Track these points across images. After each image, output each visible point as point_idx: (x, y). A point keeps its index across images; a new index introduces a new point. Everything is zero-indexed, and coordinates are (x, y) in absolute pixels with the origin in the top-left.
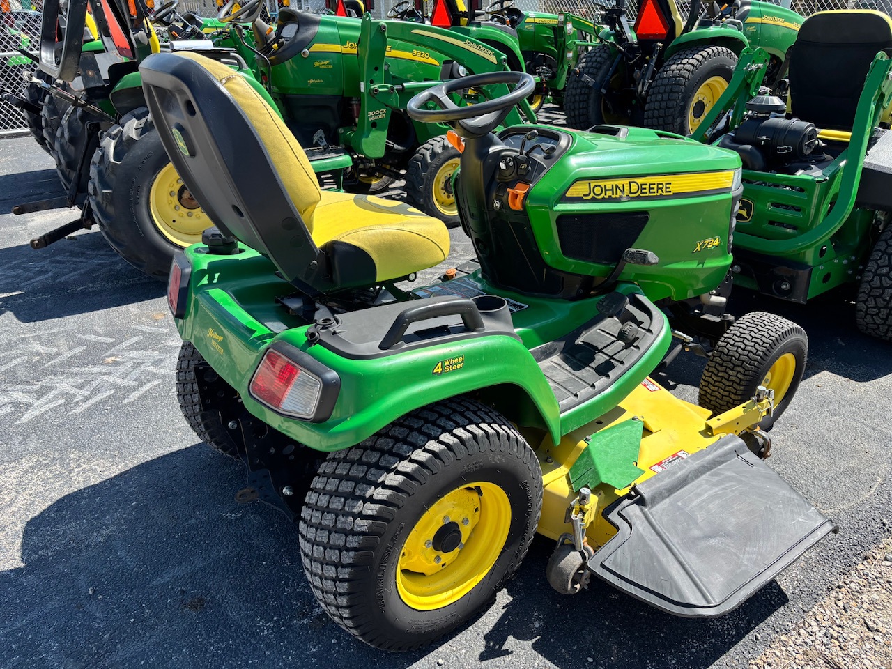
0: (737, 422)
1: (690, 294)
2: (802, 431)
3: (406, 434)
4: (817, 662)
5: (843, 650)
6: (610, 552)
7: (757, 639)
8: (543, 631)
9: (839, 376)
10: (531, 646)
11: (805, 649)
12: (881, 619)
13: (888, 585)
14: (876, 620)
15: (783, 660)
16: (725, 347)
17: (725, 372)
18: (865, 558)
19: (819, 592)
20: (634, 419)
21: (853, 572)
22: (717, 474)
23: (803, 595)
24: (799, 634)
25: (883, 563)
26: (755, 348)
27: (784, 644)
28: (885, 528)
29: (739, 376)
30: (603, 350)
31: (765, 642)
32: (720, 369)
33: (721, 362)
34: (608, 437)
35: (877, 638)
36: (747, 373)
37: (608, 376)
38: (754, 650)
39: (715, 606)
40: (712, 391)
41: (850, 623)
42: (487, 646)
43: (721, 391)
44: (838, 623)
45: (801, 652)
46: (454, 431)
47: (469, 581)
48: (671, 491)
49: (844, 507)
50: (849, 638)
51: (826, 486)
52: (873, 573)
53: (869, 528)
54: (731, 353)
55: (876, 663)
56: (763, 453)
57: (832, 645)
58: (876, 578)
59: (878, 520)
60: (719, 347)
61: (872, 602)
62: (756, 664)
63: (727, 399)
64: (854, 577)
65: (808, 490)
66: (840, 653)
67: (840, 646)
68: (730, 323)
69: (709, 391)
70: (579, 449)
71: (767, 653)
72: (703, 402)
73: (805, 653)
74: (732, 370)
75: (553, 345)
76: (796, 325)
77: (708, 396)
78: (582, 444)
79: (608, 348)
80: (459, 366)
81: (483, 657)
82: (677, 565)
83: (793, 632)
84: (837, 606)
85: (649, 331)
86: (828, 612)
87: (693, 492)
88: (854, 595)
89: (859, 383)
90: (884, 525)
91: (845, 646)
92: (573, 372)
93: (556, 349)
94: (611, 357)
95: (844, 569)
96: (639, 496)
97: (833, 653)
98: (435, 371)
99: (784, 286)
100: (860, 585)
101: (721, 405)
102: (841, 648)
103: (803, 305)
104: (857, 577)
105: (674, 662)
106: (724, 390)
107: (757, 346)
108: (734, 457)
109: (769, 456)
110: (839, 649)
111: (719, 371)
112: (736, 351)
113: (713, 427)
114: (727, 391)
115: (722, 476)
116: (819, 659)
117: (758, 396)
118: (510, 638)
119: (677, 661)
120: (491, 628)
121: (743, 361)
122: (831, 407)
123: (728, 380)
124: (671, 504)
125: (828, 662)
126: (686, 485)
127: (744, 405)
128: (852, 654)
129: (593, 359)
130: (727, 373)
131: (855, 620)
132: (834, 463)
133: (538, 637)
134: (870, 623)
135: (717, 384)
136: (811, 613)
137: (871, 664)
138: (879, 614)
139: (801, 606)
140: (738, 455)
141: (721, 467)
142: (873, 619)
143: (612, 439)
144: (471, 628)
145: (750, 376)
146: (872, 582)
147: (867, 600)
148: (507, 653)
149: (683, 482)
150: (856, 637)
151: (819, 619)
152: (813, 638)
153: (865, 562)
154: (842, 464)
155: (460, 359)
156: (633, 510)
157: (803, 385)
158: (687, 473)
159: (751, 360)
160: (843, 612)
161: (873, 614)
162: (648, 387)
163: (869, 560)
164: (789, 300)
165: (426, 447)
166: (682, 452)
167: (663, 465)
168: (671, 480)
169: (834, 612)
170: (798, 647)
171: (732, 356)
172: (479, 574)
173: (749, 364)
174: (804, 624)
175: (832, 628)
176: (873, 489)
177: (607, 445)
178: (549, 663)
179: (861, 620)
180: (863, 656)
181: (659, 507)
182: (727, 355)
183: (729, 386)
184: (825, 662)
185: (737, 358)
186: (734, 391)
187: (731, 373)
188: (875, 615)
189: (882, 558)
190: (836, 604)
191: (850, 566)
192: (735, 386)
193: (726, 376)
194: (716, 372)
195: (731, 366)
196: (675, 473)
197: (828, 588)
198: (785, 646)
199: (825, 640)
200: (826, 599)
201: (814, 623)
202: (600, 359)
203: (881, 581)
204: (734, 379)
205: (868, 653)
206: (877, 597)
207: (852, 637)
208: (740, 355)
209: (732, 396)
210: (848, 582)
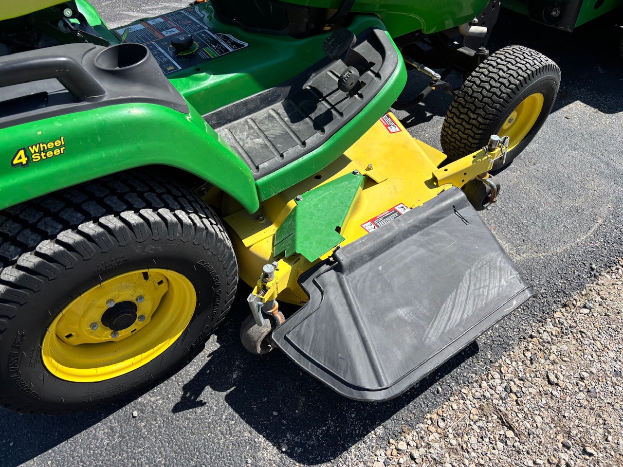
0: (465, 173)
1: (449, 24)
2: (538, 167)
3: (17, 231)
4: (490, 419)
5: (519, 405)
6: (296, 324)
7: (438, 392)
8: (239, 383)
9: (589, 107)
10: (224, 398)
11: (482, 403)
12: (564, 373)
13: (580, 336)
14: (559, 374)
15: (458, 413)
16: (471, 87)
17: (466, 114)
18: (565, 306)
19: (511, 342)
20: (354, 173)
21: (549, 320)
22: (428, 234)
23: (494, 345)
24: (480, 387)
25: (581, 311)
26: (500, 90)
27: (463, 397)
28: (593, 273)
29: (480, 119)
30: (327, 98)
31: (445, 395)
32: (462, 110)
33: (464, 103)
34: (320, 195)
35: (554, 393)
36: (487, 116)
37: (323, 131)
38: (433, 403)
39: (386, 388)
40: (453, 132)
41: (533, 375)
42: (183, 397)
43: (460, 133)
44: (520, 375)
45: (477, 406)
46: (80, 227)
47: (160, 345)
48: (373, 254)
49: (558, 250)
50: (527, 392)
51: (546, 226)
52: (569, 321)
53: (577, 273)
54: (475, 95)
55: (546, 421)
56: (490, 198)
57: (509, 399)
58: (570, 327)
59: (587, 265)
60: (465, 86)
61: (560, 353)
62: (431, 419)
63: (465, 141)
64: (550, 327)
65: (528, 232)
66: (515, 408)
67: (516, 401)
68: (484, 57)
69: (450, 132)
70: (288, 209)
71: (445, 406)
72: (444, 142)
73: (481, 408)
74: (474, 113)
75: (276, 91)
76: (551, 62)
77: (449, 137)
78: (292, 204)
79: (332, 95)
80: (57, 152)
81: (177, 409)
82: (358, 342)
83: (475, 384)
84: (525, 356)
85: (378, 75)
86: (514, 363)
87: (397, 254)
88: (543, 346)
89: (607, 115)
90: (592, 269)
91: (521, 401)
92: (290, 124)
93: (279, 96)
94: (333, 107)
95: (541, 317)
96: (337, 263)
97: (509, 409)
98: (16, 161)
99: (554, 13)
100: (552, 334)
101: (459, 147)
102: (517, 403)
103: (570, 33)
104: (552, 327)
105: (353, 415)
106: (463, 133)
107: (503, 88)
108: (451, 213)
109: (494, 202)
110: (515, 403)
111: (461, 113)
112: (481, 93)
113: (439, 178)
114: (466, 134)
115: (433, 236)
116: (493, 415)
117: (491, 145)
118: (208, 389)
119: (357, 415)
120: (192, 377)
121: (486, 103)
122: (573, 141)
123: (468, 123)
124: (371, 269)
125: (501, 419)
126: (392, 246)
127: (475, 154)
128: (526, 409)
129: (314, 109)
130: (468, 116)
131: (538, 373)
132: (560, 202)
133: (233, 388)
134: (552, 378)
135: (457, 126)
136: (497, 364)
137: (542, 421)
138: (563, 367)
139: (489, 356)
140: (455, 211)
141: (434, 225)
142: (555, 372)
143: (323, 197)
144: (173, 378)
145: (490, 120)
146: (565, 331)
147: (555, 351)
148: (202, 404)
149: (390, 244)
150: (534, 391)
151: (503, 371)
152: (492, 392)
153: (563, 310)
154: (567, 203)
155: (58, 143)
156: (329, 276)
157: (551, 118)
158: (395, 235)
159: (494, 102)
160: (528, 362)
161: (557, 367)
162: (389, 128)
163: (568, 308)
164: (556, 27)
165: (37, 249)
166: (401, 205)
167: (375, 222)
168: (375, 243)
169: (520, 363)
170: (475, 401)
171: (475, 98)
172: (171, 338)
173: (491, 107)
174: (487, 376)
175: (514, 382)
176: (591, 231)
177: (316, 206)
178: (237, 415)
179: (544, 373)
180: (536, 412)
181: (358, 272)
182: (471, 96)
183: (468, 129)
184: (498, 418)
185: (480, 99)
186: (472, 135)
187: (472, 115)
188: (559, 368)
189: (582, 305)
190: (524, 354)
191: (548, 313)
192: (474, 129)
193: (467, 119)
194: (458, 114)
195: (473, 107)
196: (382, 235)
197: (520, 338)
198: (463, 398)
199: (504, 394)
200: (516, 348)
201: (497, 376)
202: (323, 107)
203: (574, 330)
204: (474, 122)
205: (542, 409)
206: (566, 348)
207: (530, 391)
208: (484, 97)
209: (470, 139)
210: (542, 331)
